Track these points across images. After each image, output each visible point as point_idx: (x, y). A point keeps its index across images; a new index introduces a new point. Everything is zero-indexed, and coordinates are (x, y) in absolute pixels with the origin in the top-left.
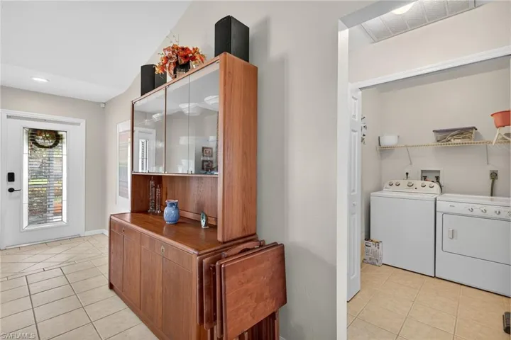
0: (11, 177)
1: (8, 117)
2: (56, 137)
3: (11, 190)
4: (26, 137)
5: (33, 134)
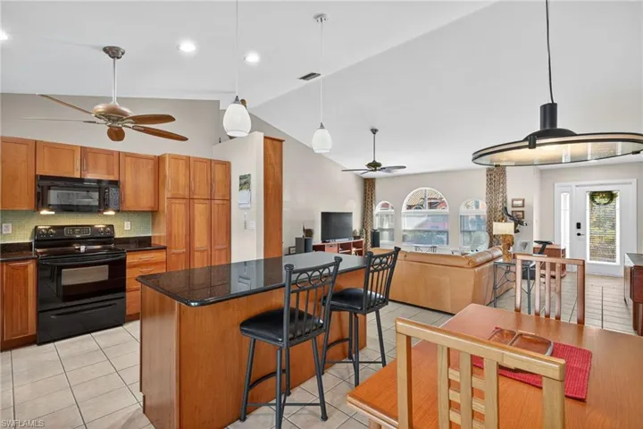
0: (579, 226)
1: (577, 186)
2: (611, 196)
3: (579, 234)
4: (588, 197)
5: (593, 195)
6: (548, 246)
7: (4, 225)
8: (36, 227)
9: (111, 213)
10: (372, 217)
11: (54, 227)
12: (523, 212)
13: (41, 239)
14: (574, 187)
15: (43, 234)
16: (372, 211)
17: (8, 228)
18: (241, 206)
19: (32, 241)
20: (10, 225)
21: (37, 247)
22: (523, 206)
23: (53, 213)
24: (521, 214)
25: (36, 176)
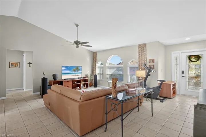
0: (183, 72)
1: (182, 53)
2: (198, 57)
3: (183, 76)
4: (187, 58)
5: (190, 57)
6: (163, 83)
10: (96, 68)
12: (154, 65)
14: (181, 53)
16: (95, 66)
22: (154, 63)
24: (153, 66)
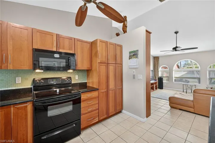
7: (17, 78)
8: (34, 79)
9: (71, 71)
11: (43, 79)
13: (37, 86)
15: (38, 83)
16: (158, 69)
17: (19, 80)
18: (130, 67)
19: (32, 87)
20: (20, 78)
21: (35, 90)
23: (43, 71)
25: (33, 49)
